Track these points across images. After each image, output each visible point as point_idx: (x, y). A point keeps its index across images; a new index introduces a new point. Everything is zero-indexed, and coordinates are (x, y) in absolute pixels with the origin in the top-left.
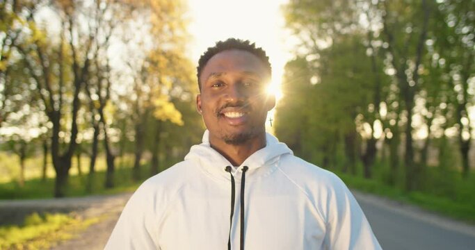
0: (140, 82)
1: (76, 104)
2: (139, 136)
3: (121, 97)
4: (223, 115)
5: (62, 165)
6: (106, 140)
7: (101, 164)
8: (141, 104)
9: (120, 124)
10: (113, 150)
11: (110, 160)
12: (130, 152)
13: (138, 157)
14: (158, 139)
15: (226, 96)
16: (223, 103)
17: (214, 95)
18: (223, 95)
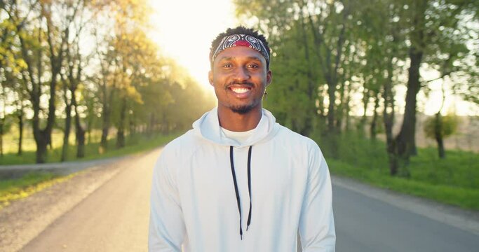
0: (106, 64)
1: (53, 84)
2: (106, 113)
3: (89, 79)
4: (230, 89)
5: (42, 138)
6: (77, 116)
9: (89, 102)
11: (80, 135)
12: (97, 128)
13: (105, 133)
14: (123, 116)
15: (235, 76)
16: (230, 81)
17: (225, 73)
18: (231, 74)
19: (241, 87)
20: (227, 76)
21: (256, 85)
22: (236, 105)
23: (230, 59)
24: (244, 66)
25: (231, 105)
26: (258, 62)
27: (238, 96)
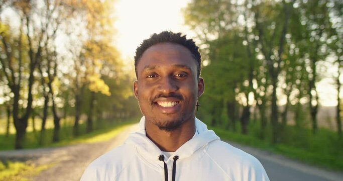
0: (78, 64)
1: (32, 80)
2: (78, 104)
3: (65, 75)
4: (156, 103)
5: (21, 125)
6: (54, 107)
7: (50, 124)
8: (79, 80)
9: (64, 95)
10: (59, 114)
11: (57, 121)
12: (71, 115)
13: (77, 119)
14: (92, 106)
15: (159, 87)
16: (156, 93)
17: (149, 85)
18: (156, 86)
19: (168, 101)
20: (151, 89)
21: (184, 98)
22: (162, 121)
23: (154, 68)
24: (171, 76)
25: (158, 122)
26: (187, 71)
27: (164, 111)
